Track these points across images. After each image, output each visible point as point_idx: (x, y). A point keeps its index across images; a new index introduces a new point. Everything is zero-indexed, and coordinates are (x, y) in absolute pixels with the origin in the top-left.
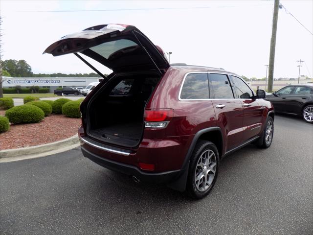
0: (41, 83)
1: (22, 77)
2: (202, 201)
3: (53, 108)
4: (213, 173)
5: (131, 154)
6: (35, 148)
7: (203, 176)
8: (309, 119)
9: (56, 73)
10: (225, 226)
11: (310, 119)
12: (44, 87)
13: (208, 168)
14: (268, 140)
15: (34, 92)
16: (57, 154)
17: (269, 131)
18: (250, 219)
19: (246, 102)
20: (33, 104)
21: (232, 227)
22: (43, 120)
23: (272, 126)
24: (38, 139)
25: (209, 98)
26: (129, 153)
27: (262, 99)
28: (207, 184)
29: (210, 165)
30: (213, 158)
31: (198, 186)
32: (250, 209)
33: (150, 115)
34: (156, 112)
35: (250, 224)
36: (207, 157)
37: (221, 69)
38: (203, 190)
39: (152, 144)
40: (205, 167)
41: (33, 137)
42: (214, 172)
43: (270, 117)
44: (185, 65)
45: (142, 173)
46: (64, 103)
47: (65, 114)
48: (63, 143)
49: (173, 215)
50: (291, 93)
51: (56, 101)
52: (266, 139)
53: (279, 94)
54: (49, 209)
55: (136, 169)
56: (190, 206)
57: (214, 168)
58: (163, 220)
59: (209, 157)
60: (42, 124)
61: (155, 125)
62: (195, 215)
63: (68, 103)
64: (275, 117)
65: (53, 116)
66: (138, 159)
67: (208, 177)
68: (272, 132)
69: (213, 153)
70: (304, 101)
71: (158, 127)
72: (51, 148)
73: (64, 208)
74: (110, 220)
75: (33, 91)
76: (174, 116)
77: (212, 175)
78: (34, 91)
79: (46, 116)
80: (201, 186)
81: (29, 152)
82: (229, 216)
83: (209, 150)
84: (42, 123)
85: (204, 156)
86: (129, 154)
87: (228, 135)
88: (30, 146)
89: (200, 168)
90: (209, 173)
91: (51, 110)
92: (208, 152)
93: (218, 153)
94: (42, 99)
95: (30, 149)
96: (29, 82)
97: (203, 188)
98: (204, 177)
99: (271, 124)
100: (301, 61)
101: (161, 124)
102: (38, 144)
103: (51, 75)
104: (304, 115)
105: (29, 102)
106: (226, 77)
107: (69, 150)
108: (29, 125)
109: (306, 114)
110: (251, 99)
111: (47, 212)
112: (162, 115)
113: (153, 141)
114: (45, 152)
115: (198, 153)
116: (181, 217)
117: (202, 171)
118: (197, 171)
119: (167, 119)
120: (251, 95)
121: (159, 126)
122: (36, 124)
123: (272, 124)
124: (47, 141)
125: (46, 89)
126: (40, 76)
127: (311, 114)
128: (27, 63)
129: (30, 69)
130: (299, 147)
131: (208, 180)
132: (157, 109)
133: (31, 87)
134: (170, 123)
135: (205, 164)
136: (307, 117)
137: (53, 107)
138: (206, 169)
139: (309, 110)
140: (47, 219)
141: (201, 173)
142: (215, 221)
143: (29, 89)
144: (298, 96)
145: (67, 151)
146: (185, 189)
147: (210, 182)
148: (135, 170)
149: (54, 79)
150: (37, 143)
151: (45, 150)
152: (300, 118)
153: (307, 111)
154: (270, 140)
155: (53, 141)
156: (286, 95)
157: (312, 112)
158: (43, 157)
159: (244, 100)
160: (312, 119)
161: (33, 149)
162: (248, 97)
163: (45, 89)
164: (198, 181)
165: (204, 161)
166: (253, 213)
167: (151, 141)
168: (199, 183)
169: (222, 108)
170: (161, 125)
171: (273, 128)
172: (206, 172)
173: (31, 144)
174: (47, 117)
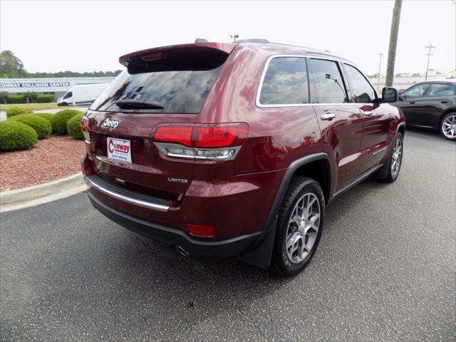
0: (40, 88)
1: (10, 77)
2: (296, 278)
3: (54, 125)
4: (315, 231)
5: (172, 209)
6: (20, 193)
7: (299, 237)
8: (450, 133)
9: (64, 72)
10: (340, 326)
11: (452, 134)
12: (45, 93)
13: (307, 224)
14: (395, 170)
15: (31, 102)
16: (56, 202)
17: (396, 156)
18: (380, 310)
19: (364, 109)
20: (19, 121)
21: (353, 327)
22: (36, 145)
23: (400, 147)
24: (25, 178)
25: (309, 102)
26: (168, 205)
27: (387, 104)
28: (305, 250)
29: (309, 218)
30: (315, 205)
31: (290, 256)
32: (379, 291)
33: (204, 136)
34: (215, 129)
35: (382, 320)
36: (305, 206)
37: (326, 51)
38: (299, 260)
39: (208, 190)
40: (302, 223)
41: (18, 173)
42: (316, 229)
43: (400, 134)
44: (265, 42)
45: (193, 242)
46: (70, 117)
47: (72, 135)
48: (67, 182)
49: (249, 307)
50: (425, 94)
51: (58, 113)
52: (392, 168)
53: (405, 97)
54: (33, 305)
55: (181, 233)
56: (278, 288)
57: (316, 223)
58: (233, 319)
59: (310, 205)
60: (34, 152)
61: (214, 155)
62: (288, 306)
63: (77, 116)
64: (406, 133)
65: (54, 138)
66: (185, 218)
67: (307, 237)
68: (400, 156)
69: (316, 198)
70: (445, 107)
71: (220, 157)
72: (48, 192)
73: (60, 301)
74: (140, 321)
75: (28, 99)
76: (249, 136)
77: (313, 233)
78: (30, 99)
79: (41, 138)
80: (295, 254)
81: (9, 199)
82: (344, 306)
83: (309, 194)
84: (35, 150)
85: (300, 205)
86: (167, 208)
87: (339, 165)
88: (12, 189)
89: (294, 224)
90: (309, 231)
91: (50, 129)
92: (307, 196)
93: (323, 197)
94: (36, 112)
95: (11, 194)
96: (21, 86)
97: (298, 257)
98: (300, 240)
99: (399, 145)
100: (431, 47)
101: (226, 153)
102: (25, 186)
103: (55, 74)
104: (443, 129)
105: (14, 117)
106: (336, 66)
107: (78, 194)
108: (12, 154)
109: (447, 127)
110: (372, 105)
111: (29, 310)
112: (227, 134)
113: (211, 185)
114: (37, 198)
115: (291, 199)
116: (264, 311)
117: (297, 230)
118: (290, 231)
119: (236, 141)
120: (373, 98)
121: (222, 155)
122: (24, 152)
123: (401, 144)
124: (40, 181)
125: (49, 95)
126: (38, 75)
127: (454, 126)
128: (15, 55)
129: (22, 66)
130: (441, 179)
131: (306, 243)
132: (217, 123)
133: (25, 93)
134: (241, 150)
135: (303, 218)
136: (448, 130)
137: (53, 123)
138: (304, 227)
139: (451, 120)
140: (28, 324)
141: (296, 233)
142: (323, 317)
143: (22, 96)
144: (433, 99)
145: (74, 196)
146: (270, 263)
147: (310, 246)
148: (180, 235)
149: (60, 80)
150: (25, 184)
151: (36, 195)
152: (436, 132)
153: (448, 123)
154: (397, 168)
155: (52, 179)
156: (416, 97)
157: (455, 123)
158: (33, 208)
159: (361, 105)
160: (454, 135)
161: (16, 195)
162: (367, 100)
163: (46, 96)
164: (291, 246)
165: (300, 213)
166: (384, 298)
167: (207, 184)
168: (293, 250)
169: (330, 119)
170: (226, 155)
171: (401, 150)
172: (304, 230)
173: (14, 185)
174: (45, 140)
